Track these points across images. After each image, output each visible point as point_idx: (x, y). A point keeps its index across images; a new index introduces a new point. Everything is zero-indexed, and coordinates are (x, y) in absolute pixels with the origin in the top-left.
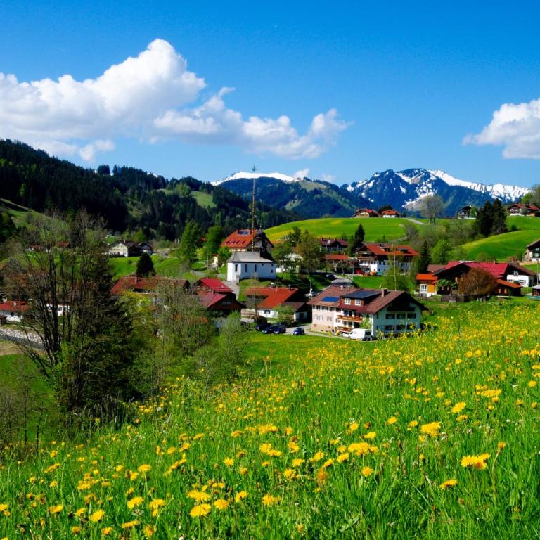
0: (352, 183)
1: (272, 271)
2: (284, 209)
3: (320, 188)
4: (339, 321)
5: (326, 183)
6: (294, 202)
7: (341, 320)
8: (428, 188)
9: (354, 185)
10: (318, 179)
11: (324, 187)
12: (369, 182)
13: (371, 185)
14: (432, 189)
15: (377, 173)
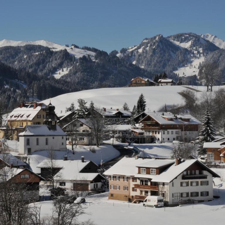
0: (121, 49)
1: (63, 144)
2: (53, 78)
3: (89, 56)
4: (136, 191)
5: (95, 50)
6: (63, 71)
7: (138, 189)
8: (199, 52)
9: (124, 51)
10: (86, 46)
11: (93, 54)
12: (139, 48)
13: (140, 51)
14: (203, 53)
15: (146, 39)
